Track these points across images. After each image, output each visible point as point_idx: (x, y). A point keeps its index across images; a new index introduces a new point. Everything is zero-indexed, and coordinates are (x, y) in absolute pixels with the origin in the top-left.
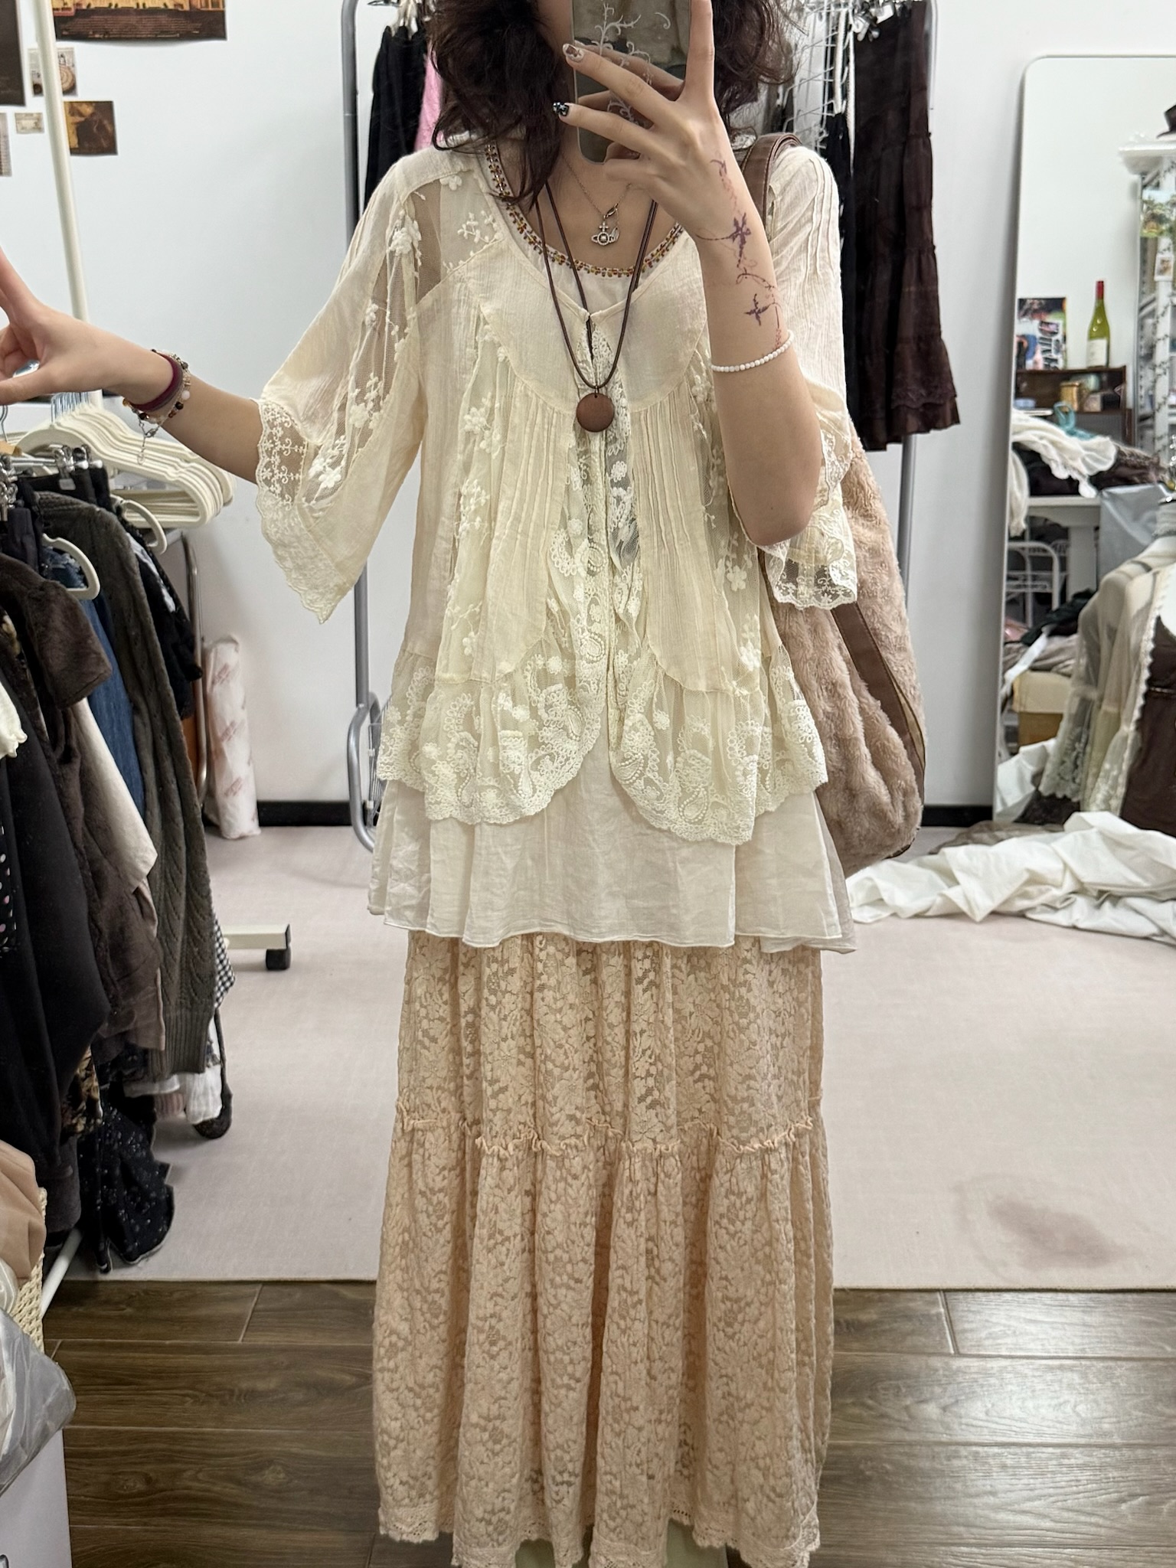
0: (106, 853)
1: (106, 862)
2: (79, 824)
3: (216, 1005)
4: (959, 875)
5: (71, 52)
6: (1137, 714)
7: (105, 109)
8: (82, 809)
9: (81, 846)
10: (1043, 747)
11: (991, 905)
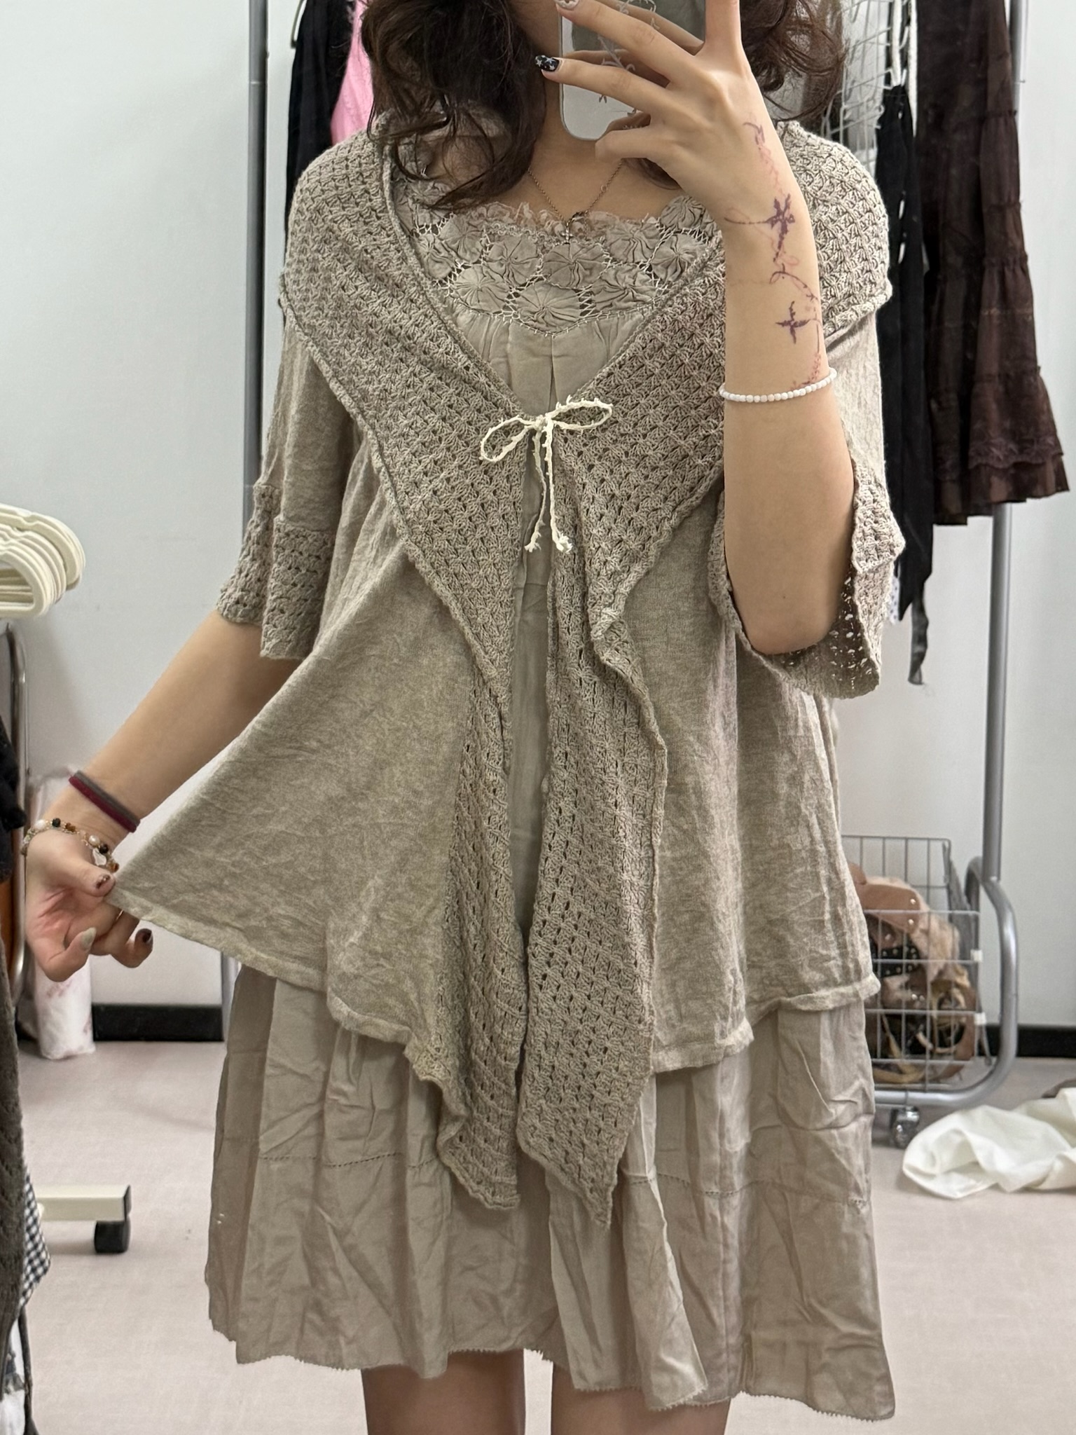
3: (22, 1301)
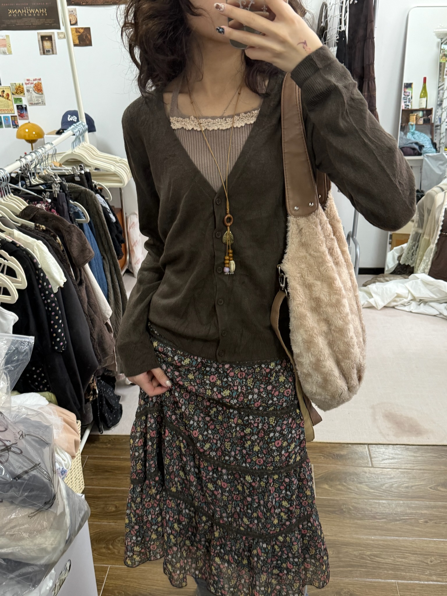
0: (95, 312)
1: (95, 316)
2: (86, 305)
4: (373, 294)
5: (75, 10)
6: (436, 241)
7: (88, 30)
8: (86, 299)
9: (87, 312)
10: (402, 247)
11: (384, 305)
